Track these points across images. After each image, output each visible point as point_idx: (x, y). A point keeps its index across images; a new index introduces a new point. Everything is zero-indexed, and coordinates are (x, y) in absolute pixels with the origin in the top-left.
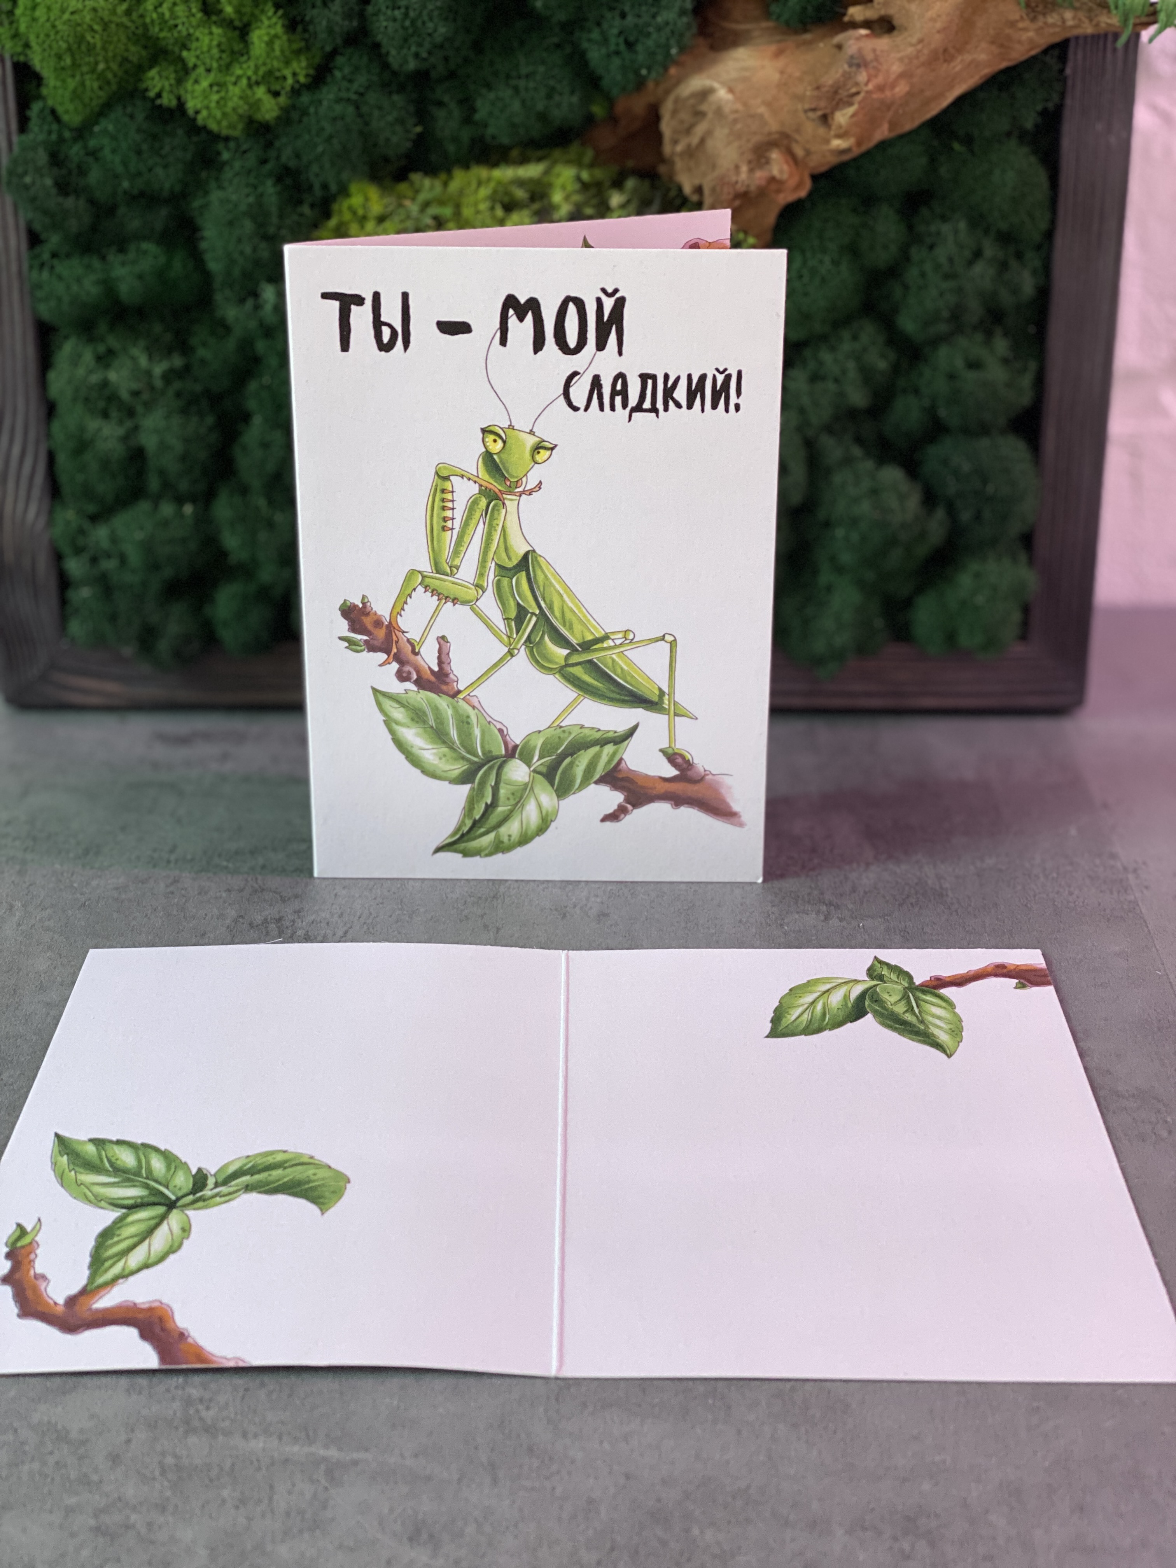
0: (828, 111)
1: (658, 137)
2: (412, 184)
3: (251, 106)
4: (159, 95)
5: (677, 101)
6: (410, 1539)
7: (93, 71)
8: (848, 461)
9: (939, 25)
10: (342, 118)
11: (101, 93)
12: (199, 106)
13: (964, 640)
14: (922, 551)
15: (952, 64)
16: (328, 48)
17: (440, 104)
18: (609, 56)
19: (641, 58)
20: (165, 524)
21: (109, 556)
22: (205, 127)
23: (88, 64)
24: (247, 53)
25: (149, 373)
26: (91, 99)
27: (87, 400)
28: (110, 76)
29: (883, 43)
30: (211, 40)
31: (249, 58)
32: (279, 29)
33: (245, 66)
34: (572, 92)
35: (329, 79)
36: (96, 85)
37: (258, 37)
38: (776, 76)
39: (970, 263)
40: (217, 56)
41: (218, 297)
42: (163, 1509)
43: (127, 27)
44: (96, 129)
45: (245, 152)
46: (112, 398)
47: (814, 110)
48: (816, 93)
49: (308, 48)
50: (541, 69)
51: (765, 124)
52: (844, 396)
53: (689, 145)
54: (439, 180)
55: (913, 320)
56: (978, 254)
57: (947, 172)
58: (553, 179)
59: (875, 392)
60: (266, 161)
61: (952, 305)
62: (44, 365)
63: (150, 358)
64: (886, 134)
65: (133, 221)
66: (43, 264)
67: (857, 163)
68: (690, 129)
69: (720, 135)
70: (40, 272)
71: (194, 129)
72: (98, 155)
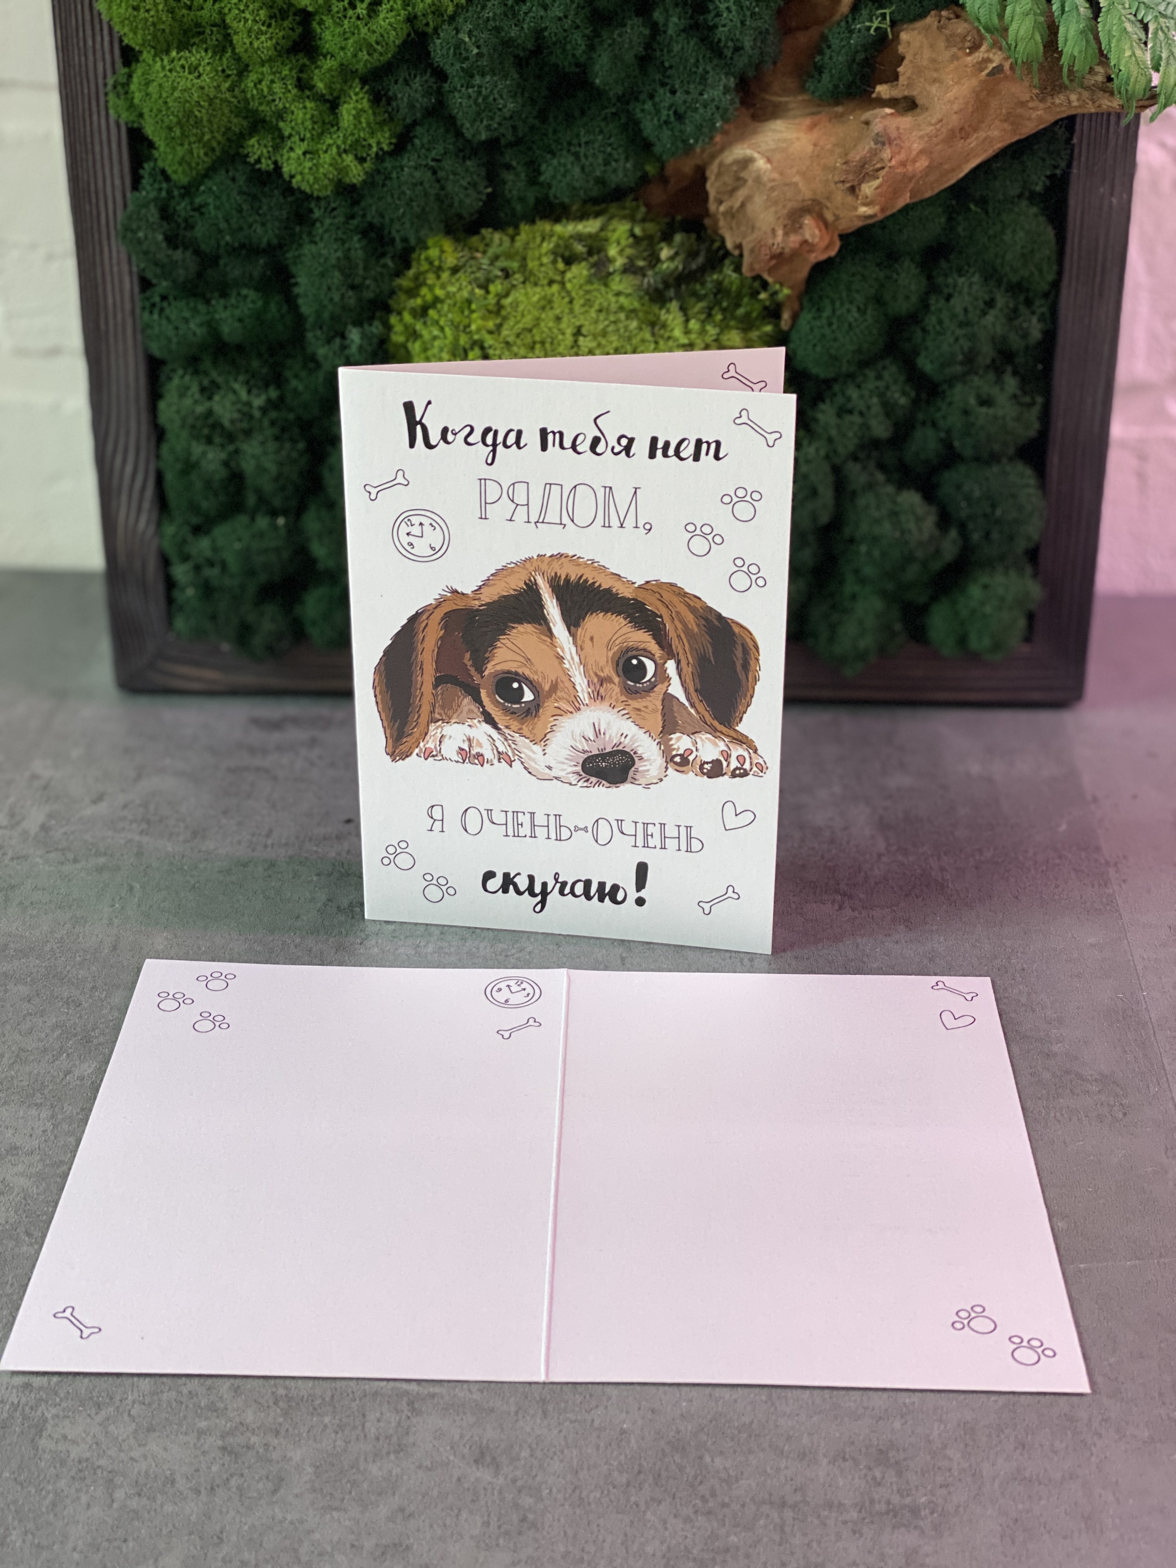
0: (856, 183)
1: (704, 197)
2: (483, 238)
3: (340, 171)
4: (258, 161)
5: (721, 165)
6: (476, 1461)
7: (199, 141)
8: (871, 486)
9: (956, 107)
10: (421, 184)
11: (206, 159)
12: (293, 172)
13: (974, 643)
14: (936, 566)
15: (968, 141)
16: (408, 121)
17: (508, 167)
18: (660, 127)
19: (689, 129)
20: (261, 535)
21: (211, 564)
22: (299, 189)
23: (196, 135)
24: (337, 124)
25: (249, 404)
26: (198, 164)
27: (193, 427)
28: (214, 144)
29: (905, 121)
30: (305, 114)
31: (338, 129)
32: (365, 104)
33: (335, 136)
34: (627, 159)
35: (409, 147)
36: (202, 152)
37: (347, 112)
38: (810, 148)
39: (984, 313)
40: (310, 127)
41: (309, 335)
42: (277, 1433)
43: (229, 102)
44: (202, 188)
45: (334, 209)
46: (217, 426)
47: (843, 182)
48: (844, 167)
49: (391, 119)
50: (600, 138)
51: (800, 192)
52: (868, 428)
53: (732, 208)
54: (507, 235)
55: (931, 362)
56: (990, 304)
57: (964, 230)
58: (609, 234)
59: (896, 425)
60: (353, 217)
61: (966, 349)
62: (155, 394)
63: (249, 392)
64: (908, 201)
65: (234, 270)
66: (154, 305)
67: (882, 224)
68: (732, 191)
69: (759, 200)
70: (151, 312)
71: (288, 189)
72: (203, 210)
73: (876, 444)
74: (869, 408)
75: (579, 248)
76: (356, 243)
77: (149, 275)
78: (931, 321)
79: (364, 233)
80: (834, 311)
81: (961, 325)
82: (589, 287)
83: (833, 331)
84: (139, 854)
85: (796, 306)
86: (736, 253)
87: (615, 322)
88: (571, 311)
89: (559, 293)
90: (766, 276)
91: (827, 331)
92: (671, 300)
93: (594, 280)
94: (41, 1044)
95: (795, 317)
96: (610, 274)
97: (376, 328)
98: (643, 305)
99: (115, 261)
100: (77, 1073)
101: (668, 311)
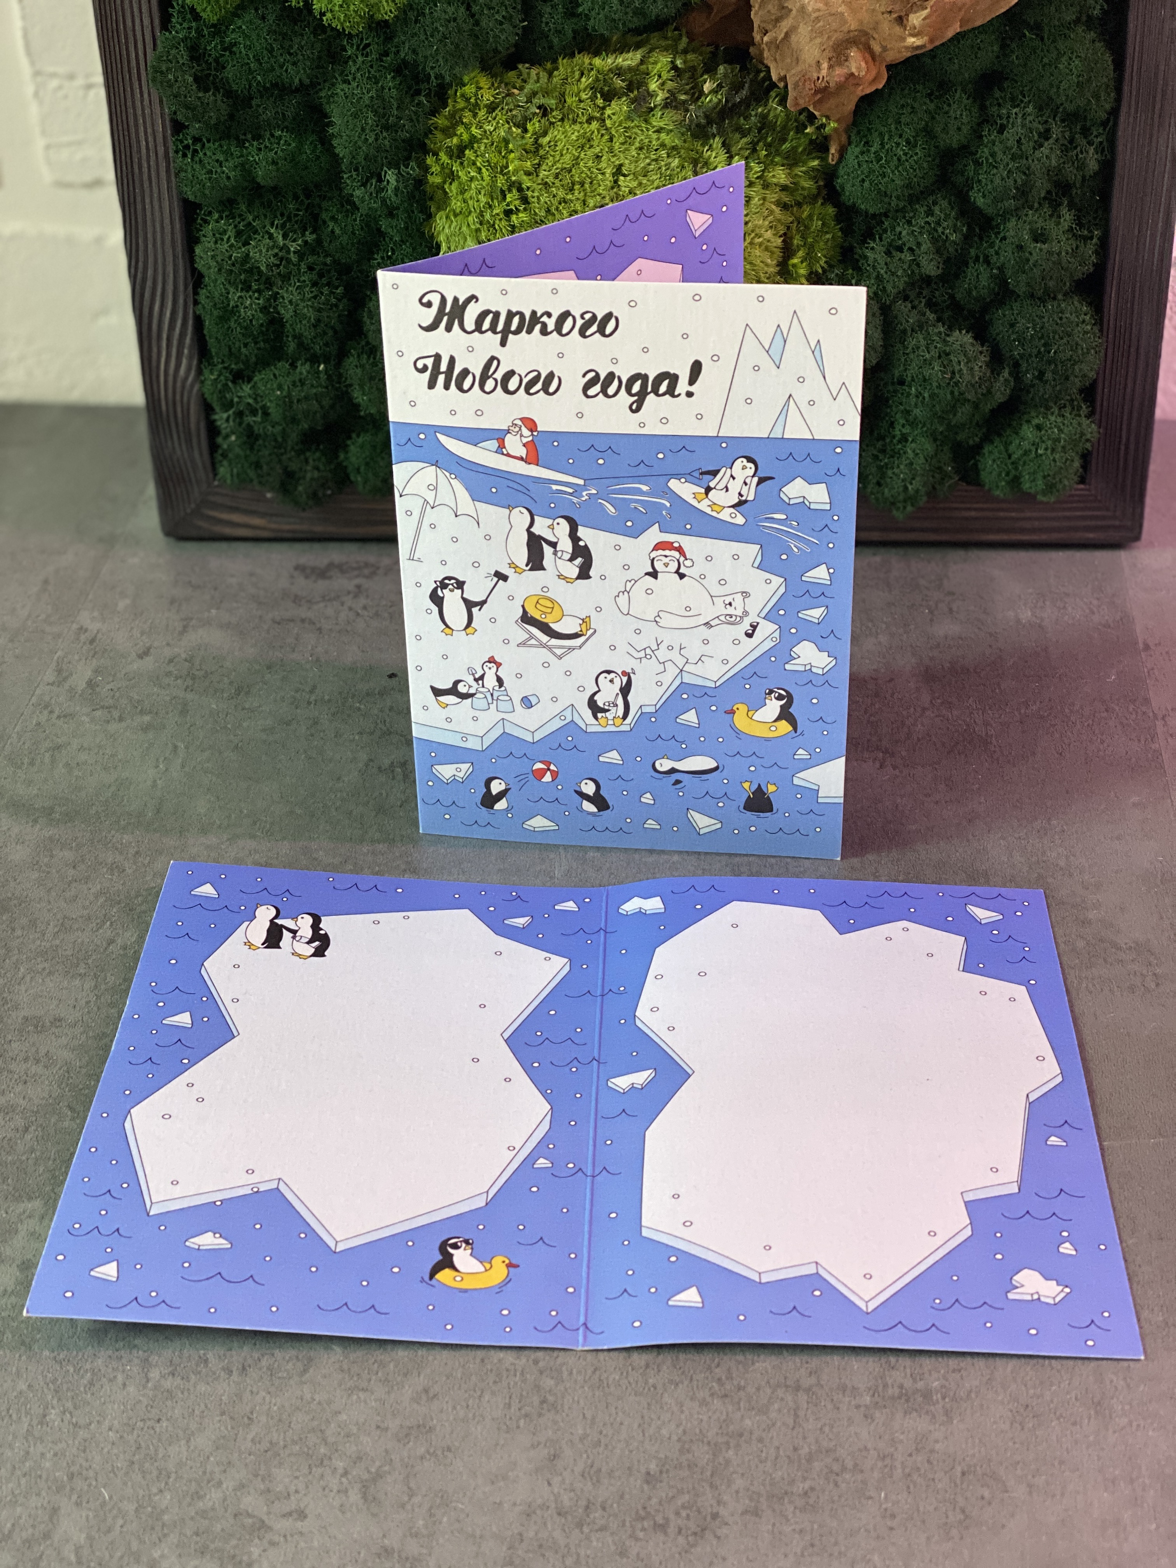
0: (903, 14)
1: (748, 25)
2: (520, 74)
3: (371, 7)
8: (921, 326)
12: (324, 10)
13: (1027, 485)
14: (987, 407)
20: (302, 382)
21: (253, 411)
22: (330, 26)
25: (285, 248)
26: (227, 3)
27: (230, 272)
39: (1039, 145)
41: (346, 178)
44: (232, 27)
45: (367, 45)
46: (254, 271)
47: (890, 12)
51: (846, 22)
52: (918, 265)
53: (776, 39)
54: (545, 69)
55: (984, 196)
56: (1046, 135)
57: (1017, 57)
58: (650, 67)
59: (947, 261)
60: (386, 54)
61: (1019, 182)
62: (191, 240)
63: (285, 236)
64: (958, 30)
65: (267, 111)
66: (187, 147)
67: (933, 54)
68: (778, 20)
69: (804, 30)
70: (185, 156)
71: (320, 28)
72: (234, 49)
73: (927, 280)
74: (919, 245)
75: (619, 83)
76: (389, 81)
77: (180, 117)
78: (984, 153)
79: (398, 71)
80: (882, 145)
81: (1014, 158)
82: (629, 124)
83: (881, 166)
84: (184, 712)
85: (844, 139)
86: (781, 85)
87: (656, 160)
88: (611, 150)
89: (598, 130)
90: (811, 109)
91: (876, 167)
92: (714, 136)
93: (634, 115)
94: (85, 912)
95: (842, 152)
96: (652, 109)
97: (413, 170)
98: (685, 141)
99: (146, 102)
100: (119, 941)
101: (711, 148)
